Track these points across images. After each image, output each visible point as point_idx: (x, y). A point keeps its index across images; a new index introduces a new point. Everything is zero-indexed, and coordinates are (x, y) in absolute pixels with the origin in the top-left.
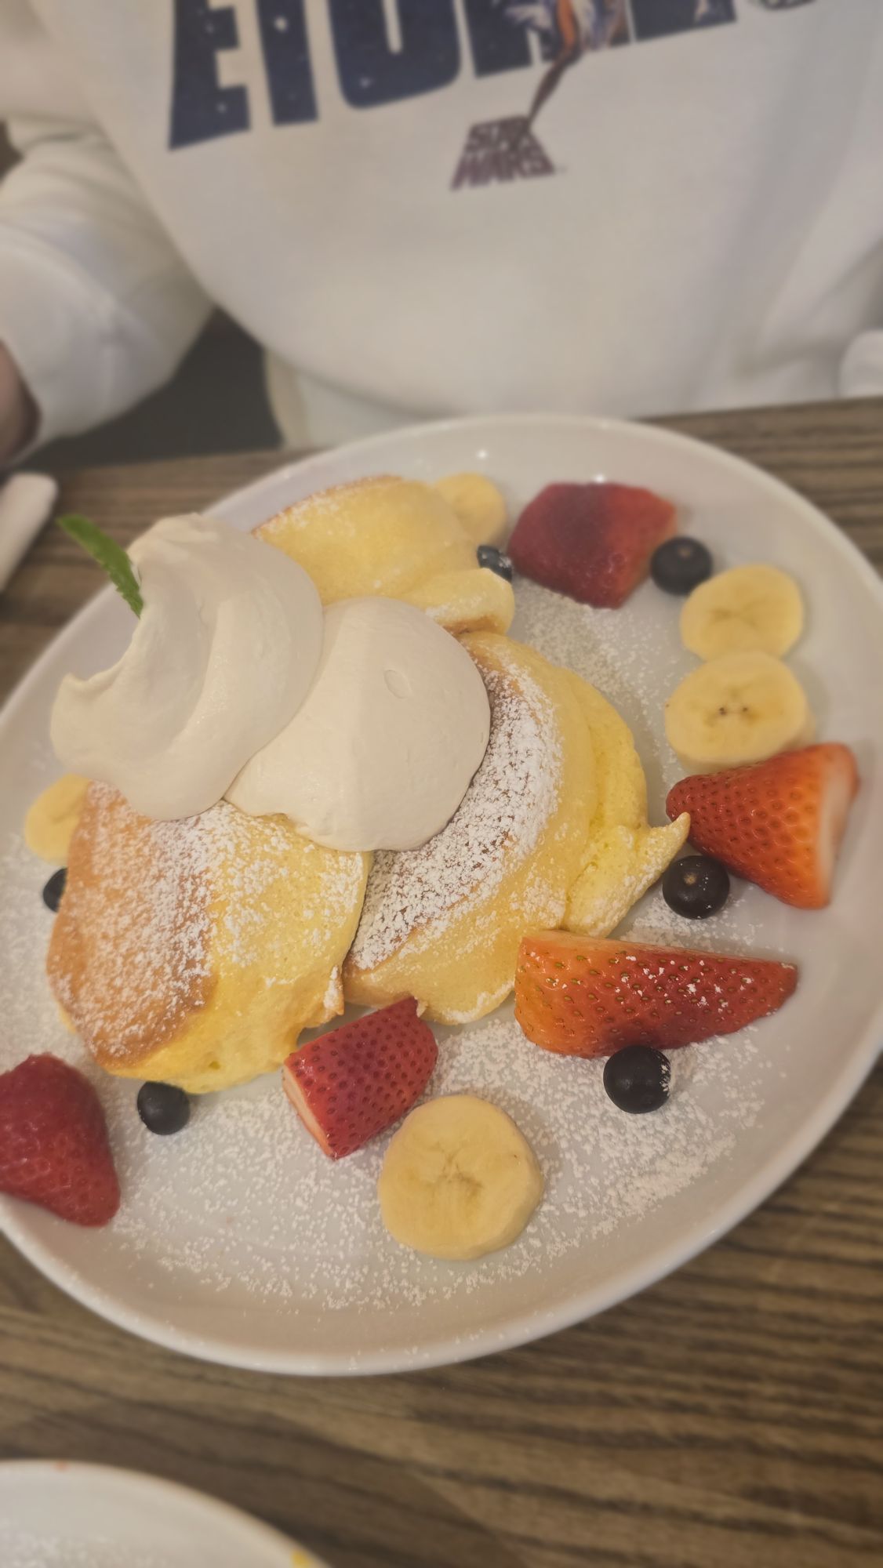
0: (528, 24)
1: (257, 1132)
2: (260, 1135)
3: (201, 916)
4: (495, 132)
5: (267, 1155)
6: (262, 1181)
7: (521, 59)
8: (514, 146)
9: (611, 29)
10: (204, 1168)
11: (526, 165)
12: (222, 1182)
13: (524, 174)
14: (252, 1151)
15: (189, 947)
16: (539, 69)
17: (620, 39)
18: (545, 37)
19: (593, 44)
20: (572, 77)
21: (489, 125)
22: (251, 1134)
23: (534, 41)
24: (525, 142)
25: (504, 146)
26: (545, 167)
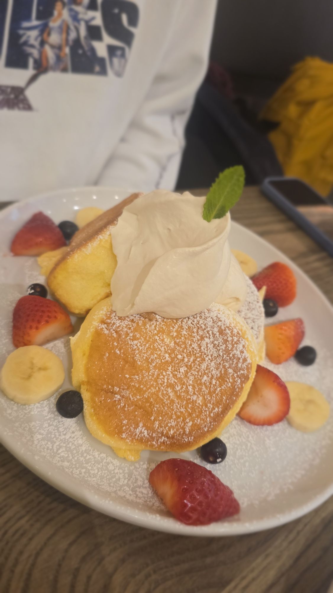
0: (30, 54)
1: (239, 440)
2: (241, 441)
3: (241, 339)
4: (9, 90)
5: (249, 444)
6: (257, 453)
7: (24, 65)
8: (16, 97)
9: (62, 66)
10: (237, 465)
11: (21, 106)
12: (247, 464)
13: (19, 109)
14: (244, 447)
15: (241, 354)
16: (30, 72)
17: (64, 70)
18: (36, 62)
19: (54, 69)
20: (43, 79)
21: (7, 87)
22: (238, 442)
23: (31, 62)
24: (21, 97)
25: (12, 96)
26: (28, 107)
